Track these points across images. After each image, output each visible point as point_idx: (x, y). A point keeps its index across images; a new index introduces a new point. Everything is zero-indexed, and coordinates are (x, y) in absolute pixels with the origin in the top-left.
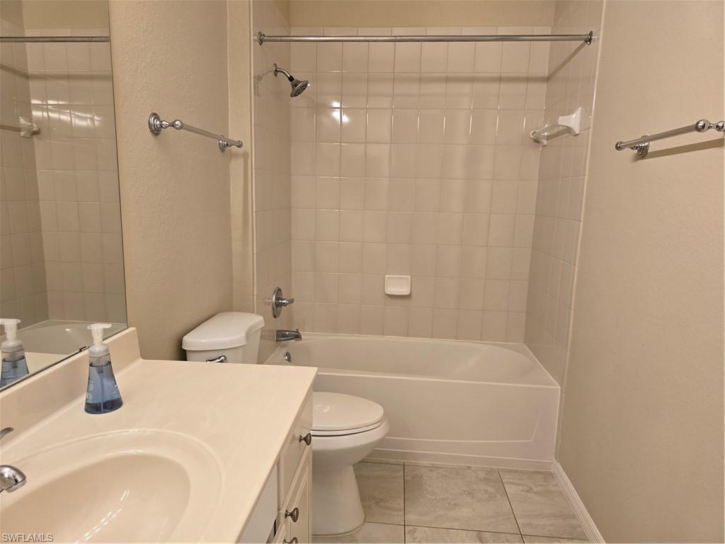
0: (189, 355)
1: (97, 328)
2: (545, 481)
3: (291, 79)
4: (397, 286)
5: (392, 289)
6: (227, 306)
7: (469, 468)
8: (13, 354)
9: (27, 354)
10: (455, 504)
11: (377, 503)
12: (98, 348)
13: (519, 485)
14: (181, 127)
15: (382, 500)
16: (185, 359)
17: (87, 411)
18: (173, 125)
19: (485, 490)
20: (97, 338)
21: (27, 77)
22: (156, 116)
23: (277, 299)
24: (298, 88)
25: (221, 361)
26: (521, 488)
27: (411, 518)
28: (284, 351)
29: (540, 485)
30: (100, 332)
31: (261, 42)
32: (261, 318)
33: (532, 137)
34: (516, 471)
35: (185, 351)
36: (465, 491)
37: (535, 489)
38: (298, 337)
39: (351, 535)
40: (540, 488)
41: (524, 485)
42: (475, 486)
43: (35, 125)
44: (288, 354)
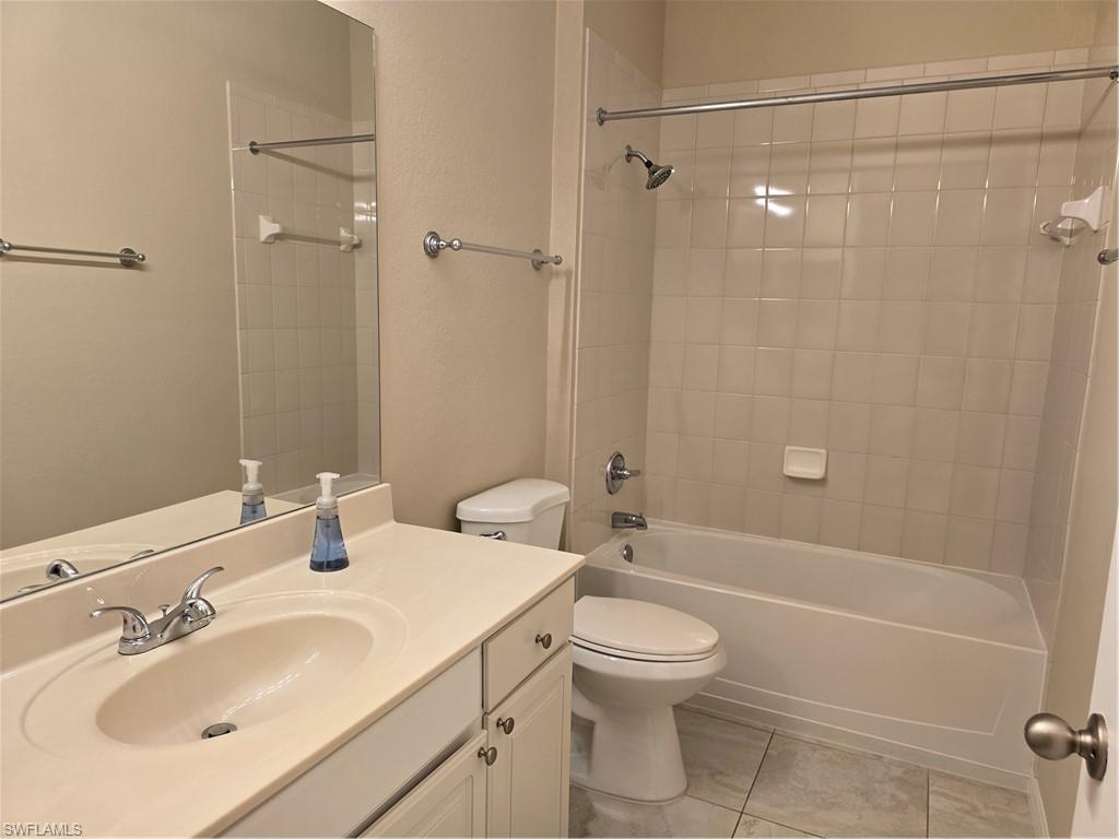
0: (464, 526)
1: (326, 478)
2: (1008, 805)
3: (648, 164)
4: (805, 464)
5: (795, 468)
6: (534, 469)
7: (879, 758)
8: (253, 497)
9: (266, 499)
10: (833, 803)
11: (713, 775)
12: (325, 499)
13: (956, 799)
14: (460, 248)
15: (721, 773)
16: (459, 530)
17: (312, 568)
18: (450, 245)
19: (893, 796)
20: (326, 487)
21: (351, 179)
22: (434, 235)
23: (614, 467)
24: (658, 176)
25: (499, 538)
26: (958, 805)
27: (755, 805)
28: (623, 542)
29: (994, 809)
30: (328, 482)
31: (602, 122)
32: (566, 489)
33: (1042, 231)
34: (960, 780)
35: (459, 521)
36: (857, 789)
37: (983, 813)
38: (642, 525)
39: (660, 806)
40: (992, 813)
41: (967, 802)
42: (876, 786)
43: (355, 237)
44: (628, 548)
